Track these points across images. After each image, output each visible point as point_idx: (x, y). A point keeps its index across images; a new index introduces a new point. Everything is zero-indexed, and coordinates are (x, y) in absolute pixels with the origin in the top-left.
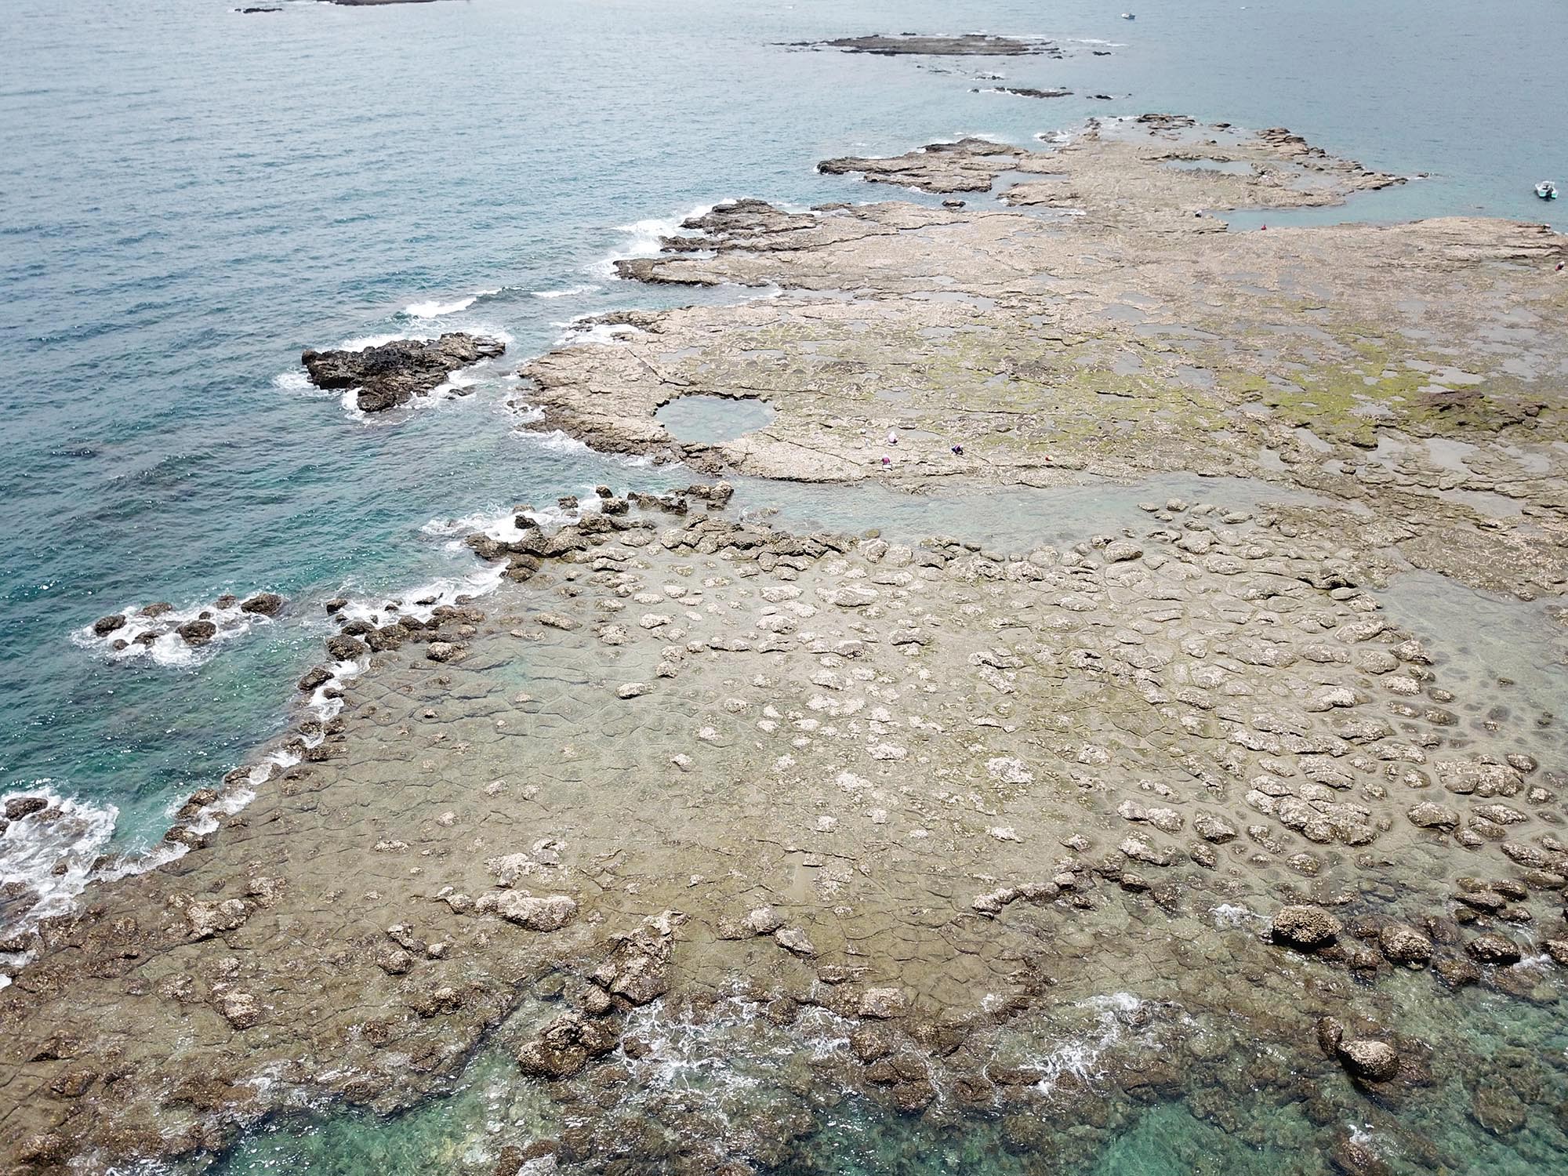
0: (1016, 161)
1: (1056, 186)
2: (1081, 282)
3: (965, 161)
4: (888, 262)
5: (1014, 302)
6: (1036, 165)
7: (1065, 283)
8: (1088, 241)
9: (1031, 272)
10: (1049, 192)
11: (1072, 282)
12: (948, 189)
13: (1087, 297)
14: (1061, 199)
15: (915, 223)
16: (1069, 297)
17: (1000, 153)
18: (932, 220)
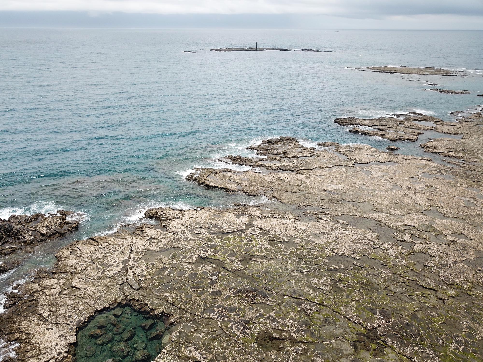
0: (435, 125)
1: (454, 142)
2: (460, 223)
3: (407, 124)
4: (338, 187)
5: (407, 237)
6: (445, 129)
7: (448, 222)
8: (469, 185)
9: (426, 208)
10: (449, 146)
11: (454, 222)
12: (393, 139)
13: (463, 241)
14: (456, 151)
15: (366, 160)
16: (449, 238)
17: (427, 121)
18: (377, 159)
